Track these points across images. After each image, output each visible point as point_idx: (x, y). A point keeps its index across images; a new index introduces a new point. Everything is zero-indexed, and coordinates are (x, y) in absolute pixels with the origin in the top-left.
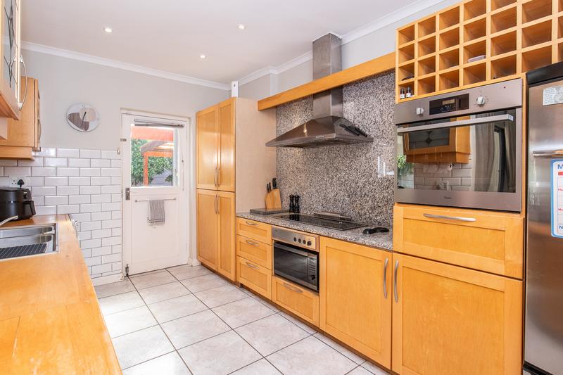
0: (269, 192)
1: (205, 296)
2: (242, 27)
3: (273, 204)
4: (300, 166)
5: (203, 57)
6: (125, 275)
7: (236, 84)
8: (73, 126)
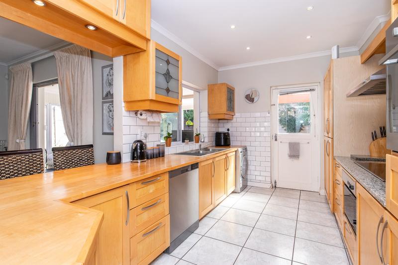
0: (374, 140)
1: (304, 213)
2: (310, 8)
5: (309, 37)
6: (274, 186)
7: (335, 48)
8: (248, 101)
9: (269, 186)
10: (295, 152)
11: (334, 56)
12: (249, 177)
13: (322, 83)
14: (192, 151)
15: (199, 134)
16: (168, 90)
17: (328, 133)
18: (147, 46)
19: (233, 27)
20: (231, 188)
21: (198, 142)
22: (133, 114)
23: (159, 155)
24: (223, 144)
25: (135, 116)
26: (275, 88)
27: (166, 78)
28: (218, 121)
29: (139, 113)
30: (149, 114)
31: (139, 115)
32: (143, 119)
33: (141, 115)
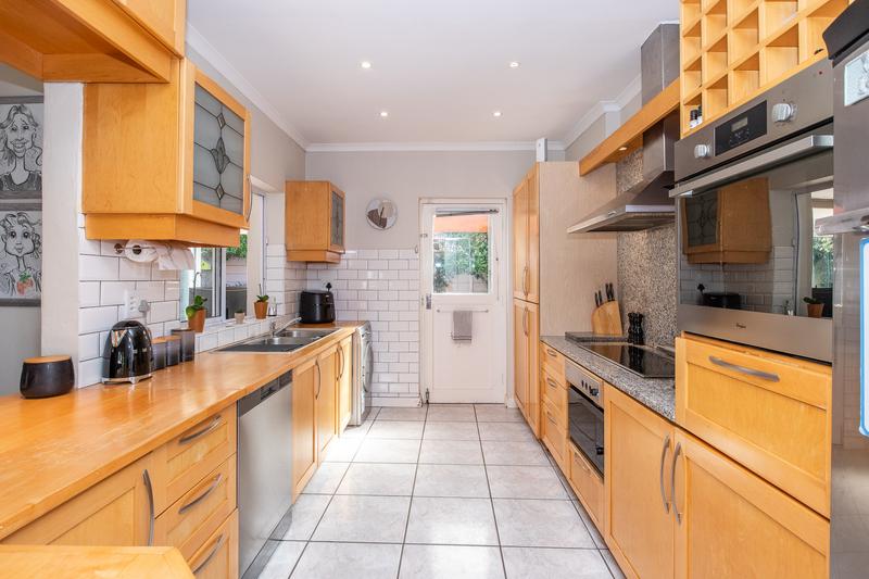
0: (598, 306)
1: (492, 448)
2: (514, 65)
3: (606, 326)
4: (645, 263)
5: (497, 114)
6: (425, 401)
7: (541, 142)
8: (373, 224)
9: (415, 402)
10: (463, 329)
11: (540, 157)
12: (374, 388)
13: (510, 201)
14: (253, 338)
15: (267, 297)
16: (220, 192)
17: (526, 294)
18: (172, 72)
19: (366, 65)
20: (345, 418)
21: (264, 317)
22: (110, 250)
23: (183, 356)
24: (318, 318)
25: (114, 252)
26: (426, 201)
27: (216, 161)
28: (303, 266)
29: (130, 245)
30: (162, 251)
31: (128, 252)
32: (139, 264)
33: (138, 251)
